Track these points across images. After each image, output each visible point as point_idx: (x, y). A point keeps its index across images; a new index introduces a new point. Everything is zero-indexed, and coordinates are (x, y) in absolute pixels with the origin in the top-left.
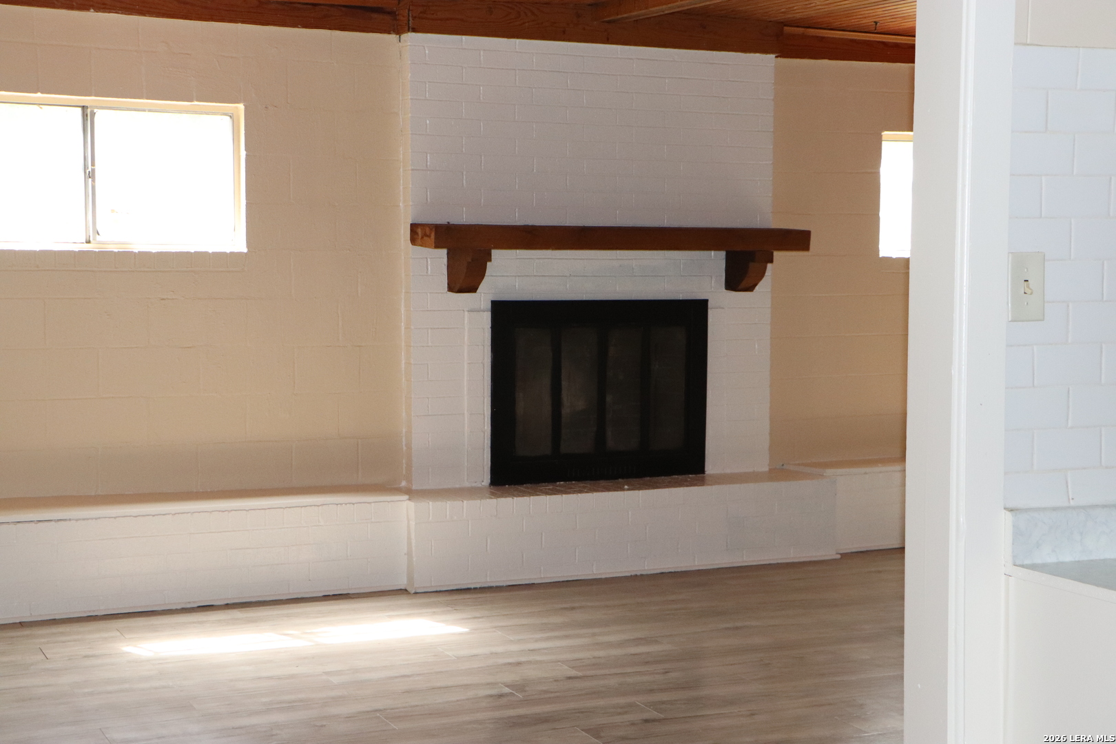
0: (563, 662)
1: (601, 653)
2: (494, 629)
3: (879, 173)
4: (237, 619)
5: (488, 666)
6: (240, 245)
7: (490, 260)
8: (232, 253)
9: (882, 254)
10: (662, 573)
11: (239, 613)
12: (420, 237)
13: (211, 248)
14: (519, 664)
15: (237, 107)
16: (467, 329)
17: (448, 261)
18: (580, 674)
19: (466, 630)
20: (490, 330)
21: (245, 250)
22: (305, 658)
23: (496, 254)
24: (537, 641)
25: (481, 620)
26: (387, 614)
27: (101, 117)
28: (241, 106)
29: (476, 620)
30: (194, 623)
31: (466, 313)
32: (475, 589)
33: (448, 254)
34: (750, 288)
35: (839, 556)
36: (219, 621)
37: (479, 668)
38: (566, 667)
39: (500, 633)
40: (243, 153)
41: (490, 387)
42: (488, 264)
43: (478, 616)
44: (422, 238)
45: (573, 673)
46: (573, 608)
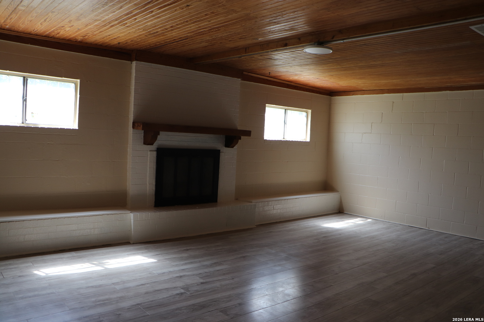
0: (197, 275)
1: (207, 270)
2: (165, 260)
3: (265, 115)
4: (74, 256)
5: (171, 278)
6: (76, 127)
7: (159, 135)
8: (73, 129)
9: (265, 138)
10: (208, 234)
11: (74, 253)
12: (136, 126)
13: (66, 127)
14: (181, 277)
15: (77, 81)
16: (149, 157)
17: (144, 135)
18: (204, 281)
19: (156, 260)
20: (156, 157)
21: (77, 128)
22: (103, 276)
23: (161, 133)
24: (183, 265)
25: (159, 256)
26: (127, 253)
27: (30, 80)
28: (79, 80)
29: (158, 256)
30: (59, 258)
31: (149, 152)
32: (152, 241)
33: (144, 132)
34: (233, 147)
35: (256, 226)
36: (68, 257)
37: (168, 279)
38: (198, 278)
39: (168, 262)
40: (78, 96)
41: (155, 176)
42: (158, 136)
43: (158, 254)
44: (137, 127)
45: (202, 281)
46: (187, 250)
